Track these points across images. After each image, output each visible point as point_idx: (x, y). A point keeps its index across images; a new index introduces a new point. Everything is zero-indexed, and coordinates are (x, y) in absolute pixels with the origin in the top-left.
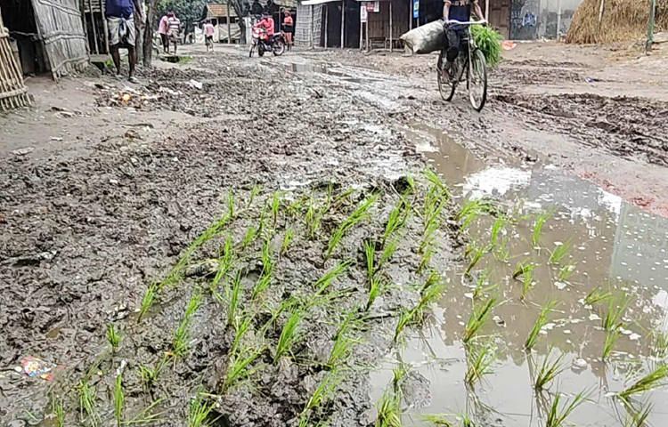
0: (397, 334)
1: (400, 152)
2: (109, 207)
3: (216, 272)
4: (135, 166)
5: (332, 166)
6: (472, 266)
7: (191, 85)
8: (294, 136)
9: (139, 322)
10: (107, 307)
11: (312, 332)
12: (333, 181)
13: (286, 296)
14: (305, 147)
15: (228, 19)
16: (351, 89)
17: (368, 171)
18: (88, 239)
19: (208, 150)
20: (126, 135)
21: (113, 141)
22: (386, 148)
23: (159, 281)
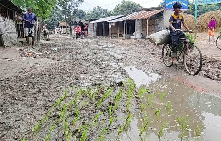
0: (119, 134)
1: (120, 72)
2: (24, 94)
3: (60, 116)
4: (33, 79)
5: (99, 77)
6: (142, 110)
7: (53, 49)
8: (87, 67)
9: (33, 135)
10: (22, 130)
11: (92, 135)
12: (99, 83)
13: (83, 123)
14: (90, 71)
15: (66, 27)
16: (106, 51)
17: (110, 79)
18: (16, 106)
19: (59, 72)
20: (31, 67)
21: (26, 70)
22: (116, 71)
23: (41, 120)
